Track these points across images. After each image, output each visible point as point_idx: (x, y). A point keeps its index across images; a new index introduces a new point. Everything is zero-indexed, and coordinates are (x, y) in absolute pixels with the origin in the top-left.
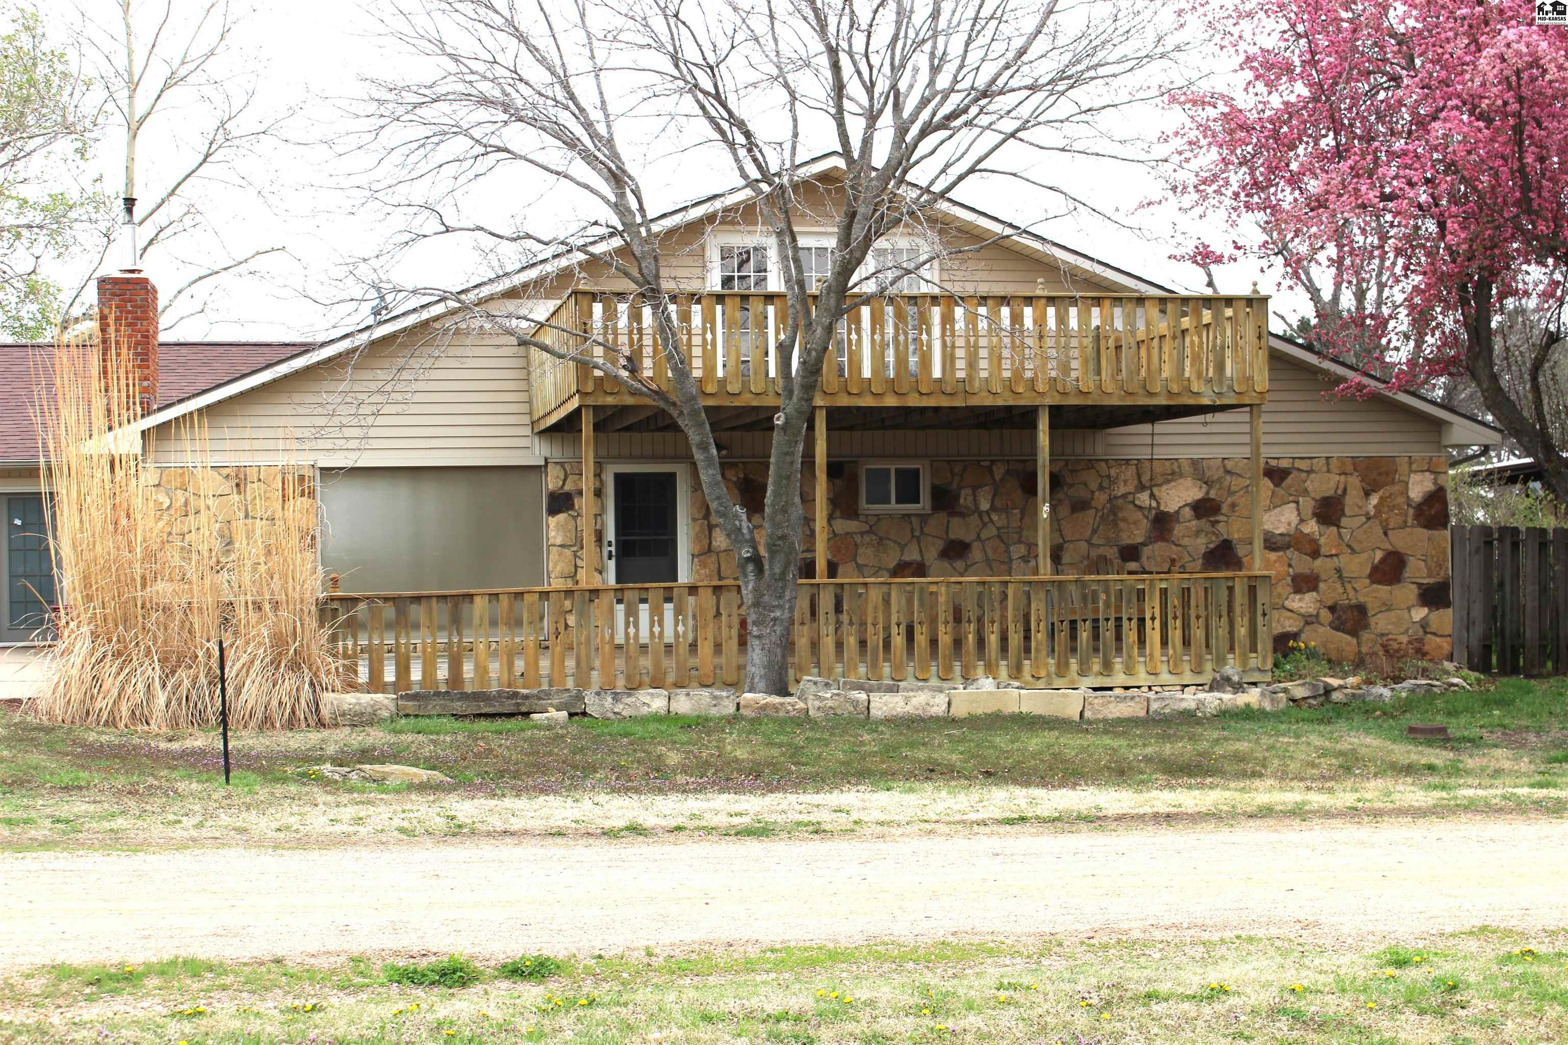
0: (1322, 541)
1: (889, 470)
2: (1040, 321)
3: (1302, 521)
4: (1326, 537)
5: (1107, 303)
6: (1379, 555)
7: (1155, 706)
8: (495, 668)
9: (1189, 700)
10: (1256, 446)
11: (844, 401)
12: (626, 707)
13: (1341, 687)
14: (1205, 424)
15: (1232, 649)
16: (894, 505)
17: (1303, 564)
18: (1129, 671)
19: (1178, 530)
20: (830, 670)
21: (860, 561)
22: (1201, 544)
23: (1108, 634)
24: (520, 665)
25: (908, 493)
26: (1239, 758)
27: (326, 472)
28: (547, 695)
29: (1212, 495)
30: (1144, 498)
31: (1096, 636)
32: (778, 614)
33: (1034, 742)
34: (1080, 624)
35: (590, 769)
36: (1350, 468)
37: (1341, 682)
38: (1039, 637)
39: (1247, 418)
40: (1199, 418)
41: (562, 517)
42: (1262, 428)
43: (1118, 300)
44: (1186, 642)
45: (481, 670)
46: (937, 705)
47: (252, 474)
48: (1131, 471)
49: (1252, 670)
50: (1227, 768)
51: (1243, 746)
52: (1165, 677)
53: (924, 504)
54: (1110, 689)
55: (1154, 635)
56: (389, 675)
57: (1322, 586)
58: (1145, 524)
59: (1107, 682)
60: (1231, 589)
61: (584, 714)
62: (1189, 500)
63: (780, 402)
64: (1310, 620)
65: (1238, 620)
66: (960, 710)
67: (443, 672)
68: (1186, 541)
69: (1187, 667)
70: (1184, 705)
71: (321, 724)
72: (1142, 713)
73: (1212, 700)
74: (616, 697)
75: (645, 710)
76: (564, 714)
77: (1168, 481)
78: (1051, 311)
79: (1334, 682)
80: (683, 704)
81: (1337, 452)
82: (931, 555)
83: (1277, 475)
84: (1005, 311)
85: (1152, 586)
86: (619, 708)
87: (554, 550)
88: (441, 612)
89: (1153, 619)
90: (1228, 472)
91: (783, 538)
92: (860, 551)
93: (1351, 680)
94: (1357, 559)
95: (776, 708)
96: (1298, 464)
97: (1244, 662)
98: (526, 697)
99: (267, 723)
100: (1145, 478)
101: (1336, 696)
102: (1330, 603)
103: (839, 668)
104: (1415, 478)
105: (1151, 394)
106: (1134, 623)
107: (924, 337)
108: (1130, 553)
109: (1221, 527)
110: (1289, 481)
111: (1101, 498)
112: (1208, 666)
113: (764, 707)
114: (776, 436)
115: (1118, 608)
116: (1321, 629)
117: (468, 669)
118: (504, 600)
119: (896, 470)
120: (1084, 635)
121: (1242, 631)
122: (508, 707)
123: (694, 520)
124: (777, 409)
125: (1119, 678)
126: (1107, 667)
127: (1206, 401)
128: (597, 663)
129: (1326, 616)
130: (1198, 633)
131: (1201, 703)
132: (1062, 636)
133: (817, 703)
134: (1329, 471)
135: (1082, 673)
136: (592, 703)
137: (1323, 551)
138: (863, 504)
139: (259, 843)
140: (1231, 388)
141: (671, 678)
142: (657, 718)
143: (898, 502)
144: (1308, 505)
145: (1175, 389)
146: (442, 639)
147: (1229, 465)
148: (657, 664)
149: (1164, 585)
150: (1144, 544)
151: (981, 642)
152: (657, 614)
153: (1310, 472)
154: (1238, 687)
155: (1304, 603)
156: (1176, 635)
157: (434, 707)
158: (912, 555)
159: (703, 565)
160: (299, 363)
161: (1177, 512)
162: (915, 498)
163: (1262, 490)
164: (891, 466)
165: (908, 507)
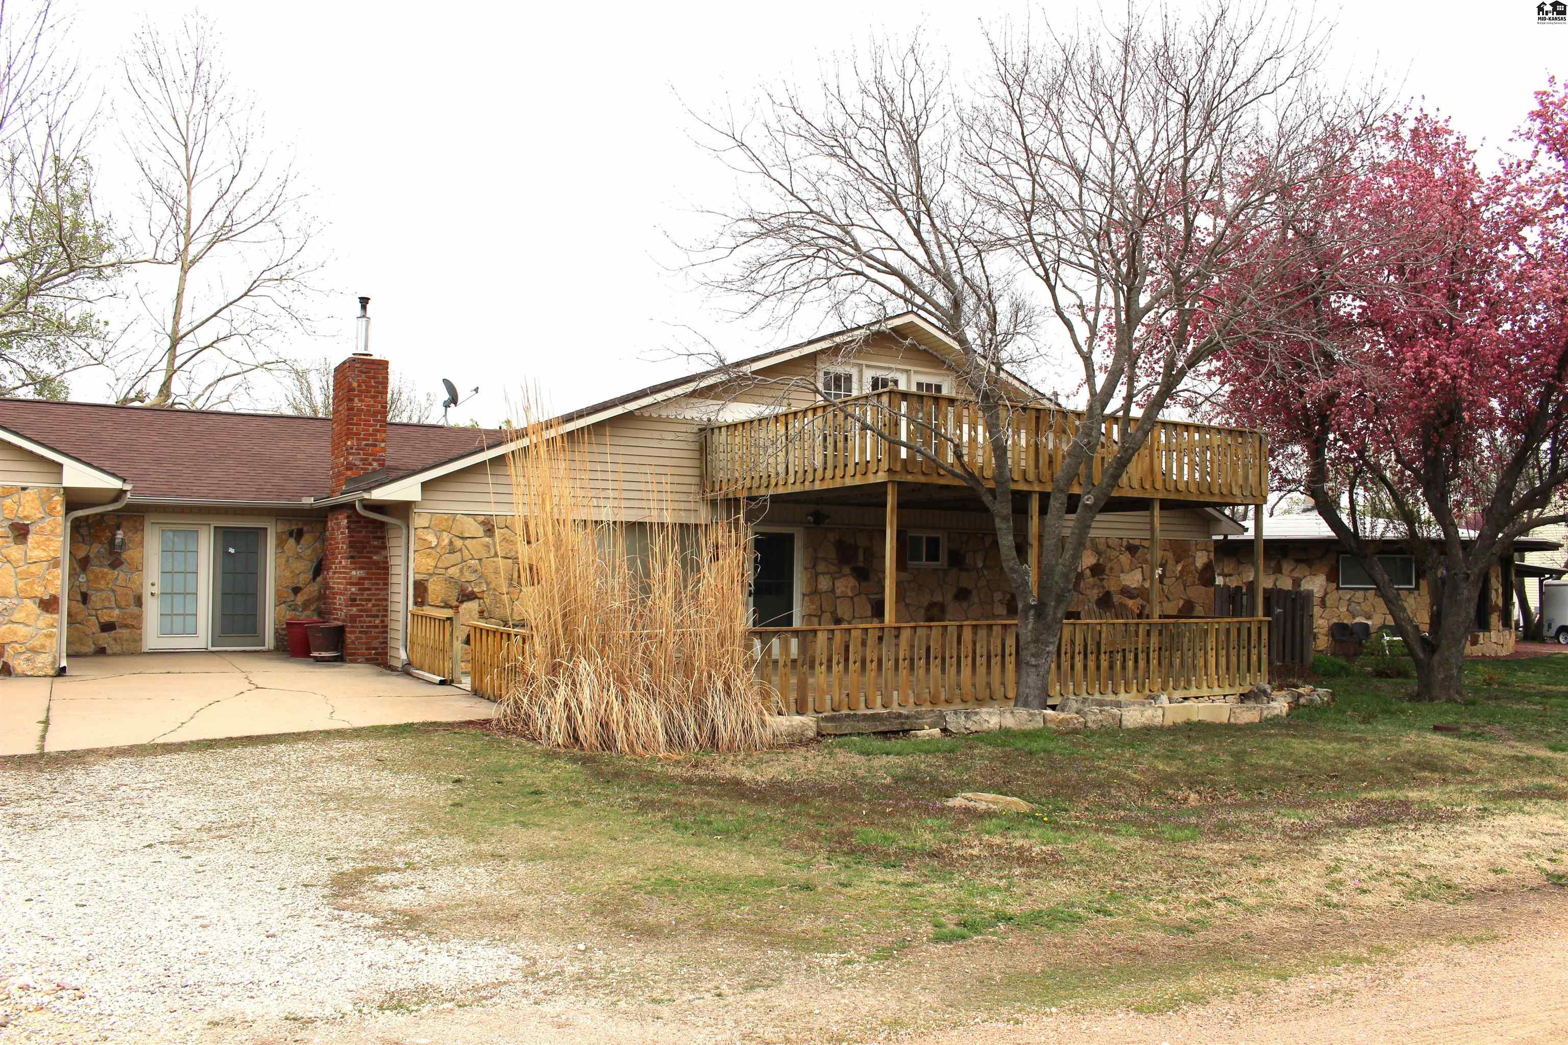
1: (923, 537)
3: (1144, 580)
6: (1181, 602)
12: (974, 724)
15: (1249, 670)
16: (925, 563)
19: (1083, 584)
21: (908, 601)
22: (1094, 594)
23: (1189, 660)
25: (933, 556)
28: (919, 715)
29: (1101, 561)
36: (1168, 547)
38: (1154, 662)
44: (1228, 664)
46: (1158, 716)
53: (944, 562)
55: (1212, 661)
60: (1250, 630)
61: (946, 730)
62: (1089, 565)
65: (1253, 650)
69: (1227, 683)
74: (963, 716)
75: (986, 726)
76: (938, 731)
82: (949, 598)
83: (1133, 549)
85: (1212, 625)
86: (969, 724)
89: (1212, 649)
90: (1108, 547)
92: (908, 594)
93: (1305, 690)
94: (1171, 605)
96: (1143, 543)
97: (1255, 676)
98: (907, 717)
104: (1199, 554)
106: (1202, 653)
109: (1105, 583)
110: (1138, 554)
112: (1237, 682)
113: (1061, 721)
115: (1195, 643)
119: (927, 538)
121: (1254, 658)
122: (895, 726)
123: (806, 568)
125: (1193, 691)
126: (1188, 684)
127: (1238, 500)
130: (1233, 659)
133: (1093, 718)
136: (951, 721)
138: (907, 562)
143: (927, 560)
144: (1147, 569)
147: (1110, 542)
149: (1217, 626)
151: (1124, 667)
153: (1149, 548)
156: (1223, 661)
157: (846, 727)
158: (939, 598)
159: (812, 602)
161: (1083, 572)
162: (936, 558)
163: (1125, 558)
164: (924, 535)
165: (933, 564)
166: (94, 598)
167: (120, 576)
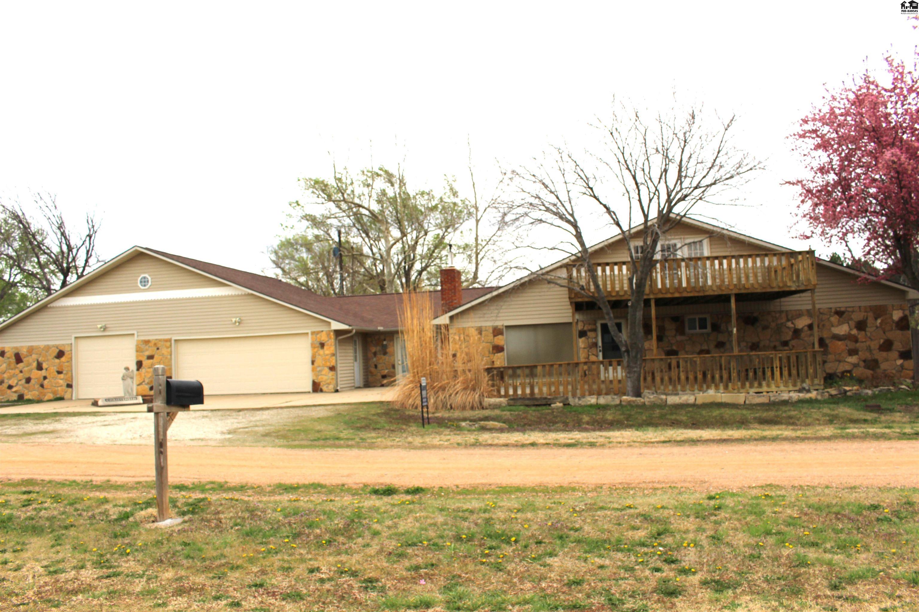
0: (859, 336)
1: (695, 319)
2: (730, 265)
3: (851, 330)
4: (861, 335)
5: (754, 256)
6: (882, 341)
7: (772, 399)
8: (545, 389)
9: (785, 396)
10: (814, 304)
11: (660, 296)
12: (582, 402)
13: (850, 390)
14: (800, 297)
15: (807, 377)
16: (698, 331)
17: (851, 345)
18: (768, 386)
19: (803, 335)
20: (659, 389)
21: (686, 350)
23: (760, 373)
24: (553, 389)
25: (703, 326)
26: (790, 417)
27: (508, 327)
28: (556, 398)
30: (789, 324)
31: (755, 373)
32: (635, 369)
33: (716, 413)
34: (749, 371)
35: (555, 423)
36: (868, 310)
37: (850, 388)
38: (734, 375)
39: (810, 294)
40: (798, 295)
41: (583, 339)
42: (816, 298)
43: (775, 255)
44: (790, 375)
45: (540, 390)
46: (690, 399)
47: (483, 329)
48: (784, 315)
49: (816, 385)
50: (783, 421)
51: (793, 413)
52: (782, 388)
53: (709, 329)
54: (762, 393)
55: (777, 373)
56: (503, 392)
57: (860, 353)
58: (791, 333)
59: (760, 390)
60: (806, 356)
61: (569, 404)
62: (807, 324)
63: (630, 298)
64: (855, 366)
65: (809, 367)
66: (699, 402)
67: (528, 391)
68: (806, 339)
69: (790, 385)
70: (783, 398)
71: (483, 408)
72: (767, 401)
73: (795, 396)
74: (579, 399)
75: (589, 403)
76: (561, 405)
77: (798, 318)
78: (733, 261)
79: (847, 388)
80: (602, 401)
81: (863, 304)
82: (712, 346)
83: (839, 313)
84: (716, 262)
85: (776, 355)
86: (580, 402)
87: (581, 350)
88: (527, 371)
89: (777, 367)
90: (821, 313)
91: (635, 343)
92: (686, 346)
93: (855, 388)
94: (874, 343)
95: (634, 401)
96: (848, 309)
97: (812, 381)
98: (550, 399)
99: (464, 408)
100: (789, 317)
101: (849, 394)
102: (863, 359)
103: (662, 387)
104: (895, 312)
105: (772, 288)
106: (770, 369)
107: (679, 273)
108: (785, 344)
110: (845, 316)
111: (773, 325)
112: (799, 384)
113: (630, 401)
114: (630, 310)
115: (763, 364)
116: (860, 369)
117: (536, 390)
118: (547, 368)
120: (751, 374)
121: (811, 371)
122: (544, 402)
124: (629, 300)
125: (765, 388)
126: (760, 385)
127: (793, 289)
128: (579, 387)
129: (862, 364)
130: (794, 372)
131: (790, 398)
132: (743, 374)
133: (648, 400)
134: (860, 311)
135: (751, 386)
136: (571, 401)
137: (860, 340)
138: (687, 330)
139: (415, 448)
140: (803, 284)
141: (604, 392)
142: (591, 406)
143: (700, 328)
144: (852, 323)
145: (781, 285)
146: (528, 381)
147: (821, 311)
148: (599, 387)
149: (780, 355)
150: (790, 340)
151: (713, 377)
152: (615, 369)
153: (853, 312)
154: (808, 391)
155: (853, 359)
156: (786, 373)
157: (519, 403)
158: (705, 347)
160: (495, 293)
161: (802, 328)
162: (705, 327)
163: (834, 319)
164: (697, 317)
165: (704, 331)
166: (379, 366)
167: (386, 357)
